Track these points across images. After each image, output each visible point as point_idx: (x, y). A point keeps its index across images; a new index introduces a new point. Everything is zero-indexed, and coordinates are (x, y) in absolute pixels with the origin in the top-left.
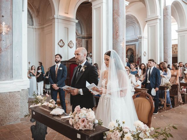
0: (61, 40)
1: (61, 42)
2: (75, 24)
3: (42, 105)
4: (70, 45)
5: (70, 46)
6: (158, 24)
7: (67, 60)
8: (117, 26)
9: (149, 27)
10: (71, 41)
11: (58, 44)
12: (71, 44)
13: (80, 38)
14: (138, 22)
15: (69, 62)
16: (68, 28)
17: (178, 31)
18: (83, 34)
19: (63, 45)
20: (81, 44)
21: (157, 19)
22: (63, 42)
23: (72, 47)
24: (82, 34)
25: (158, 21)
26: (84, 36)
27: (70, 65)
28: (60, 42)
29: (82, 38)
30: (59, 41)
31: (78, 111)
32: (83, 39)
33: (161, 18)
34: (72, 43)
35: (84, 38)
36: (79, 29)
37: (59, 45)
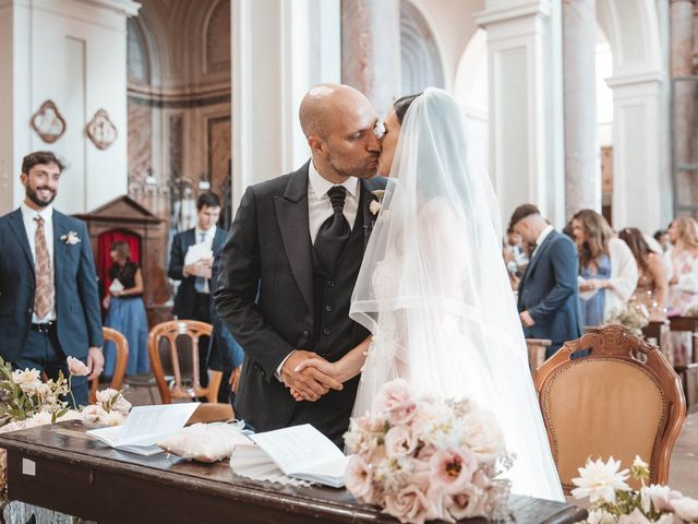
0: (49, 104)
1: (50, 113)
2: (121, 22)
4: (98, 130)
5: (98, 138)
6: (539, 39)
7: (81, 211)
8: (364, 35)
9: (497, 57)
10: (100, 113)
11: (32, 123)
12: (101, 126)
13: (138, 101)
14: (428, 35)
15: (92, 223)
16: (84, 42)
17: (615, 85)
18: (155, 81)
19: (56, 130)
20: (144, 132)
21: (533, 15)
22: (59, 116)
23: (108, 144)
24: (149, 82)
25: (538, 24)
26: (161, 95)
27: (101, 237)
28: (42, 112)
29: (151, 103)
30: (36, 107)
32: (156, 111)
33: (551, 10)
34: (106, 124)
35: (160, 105)
36: (137, 54)
37: (36, 129)
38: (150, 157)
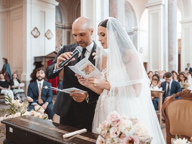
0: (36, 28)
1: (36, 30)
2: (54, 7)
3: (22, 115)
4: (48, 35)
5: (48, 37)
6: (162, 11)
7: (44, 55)
8: (115, 9)
10: (49, 30)
11: (32, 33)
12: (49, 33)
13: (59, 27)
14: (133, 10)
15: (46, 58)
16: (45, 12)
18: (63, 22)
19: (37, 35)
20: (61, 35)
21: (160, 4)
22: (38, 31)
23: (51, 38)
25: (162, 7)
26: (65, 26)
27: (48, 62)
28: (34, 30)
29: (62, 28)
30: (32, 29)
31: (113, 122)
32: (63, 30)
33: (165, 3)
34: (50, 33)
35: (65, 28)
36: (59, 15)
37: (32, 34)
38: (62, 42)
